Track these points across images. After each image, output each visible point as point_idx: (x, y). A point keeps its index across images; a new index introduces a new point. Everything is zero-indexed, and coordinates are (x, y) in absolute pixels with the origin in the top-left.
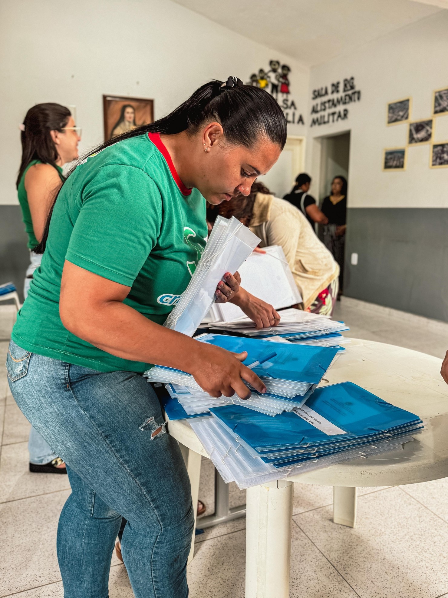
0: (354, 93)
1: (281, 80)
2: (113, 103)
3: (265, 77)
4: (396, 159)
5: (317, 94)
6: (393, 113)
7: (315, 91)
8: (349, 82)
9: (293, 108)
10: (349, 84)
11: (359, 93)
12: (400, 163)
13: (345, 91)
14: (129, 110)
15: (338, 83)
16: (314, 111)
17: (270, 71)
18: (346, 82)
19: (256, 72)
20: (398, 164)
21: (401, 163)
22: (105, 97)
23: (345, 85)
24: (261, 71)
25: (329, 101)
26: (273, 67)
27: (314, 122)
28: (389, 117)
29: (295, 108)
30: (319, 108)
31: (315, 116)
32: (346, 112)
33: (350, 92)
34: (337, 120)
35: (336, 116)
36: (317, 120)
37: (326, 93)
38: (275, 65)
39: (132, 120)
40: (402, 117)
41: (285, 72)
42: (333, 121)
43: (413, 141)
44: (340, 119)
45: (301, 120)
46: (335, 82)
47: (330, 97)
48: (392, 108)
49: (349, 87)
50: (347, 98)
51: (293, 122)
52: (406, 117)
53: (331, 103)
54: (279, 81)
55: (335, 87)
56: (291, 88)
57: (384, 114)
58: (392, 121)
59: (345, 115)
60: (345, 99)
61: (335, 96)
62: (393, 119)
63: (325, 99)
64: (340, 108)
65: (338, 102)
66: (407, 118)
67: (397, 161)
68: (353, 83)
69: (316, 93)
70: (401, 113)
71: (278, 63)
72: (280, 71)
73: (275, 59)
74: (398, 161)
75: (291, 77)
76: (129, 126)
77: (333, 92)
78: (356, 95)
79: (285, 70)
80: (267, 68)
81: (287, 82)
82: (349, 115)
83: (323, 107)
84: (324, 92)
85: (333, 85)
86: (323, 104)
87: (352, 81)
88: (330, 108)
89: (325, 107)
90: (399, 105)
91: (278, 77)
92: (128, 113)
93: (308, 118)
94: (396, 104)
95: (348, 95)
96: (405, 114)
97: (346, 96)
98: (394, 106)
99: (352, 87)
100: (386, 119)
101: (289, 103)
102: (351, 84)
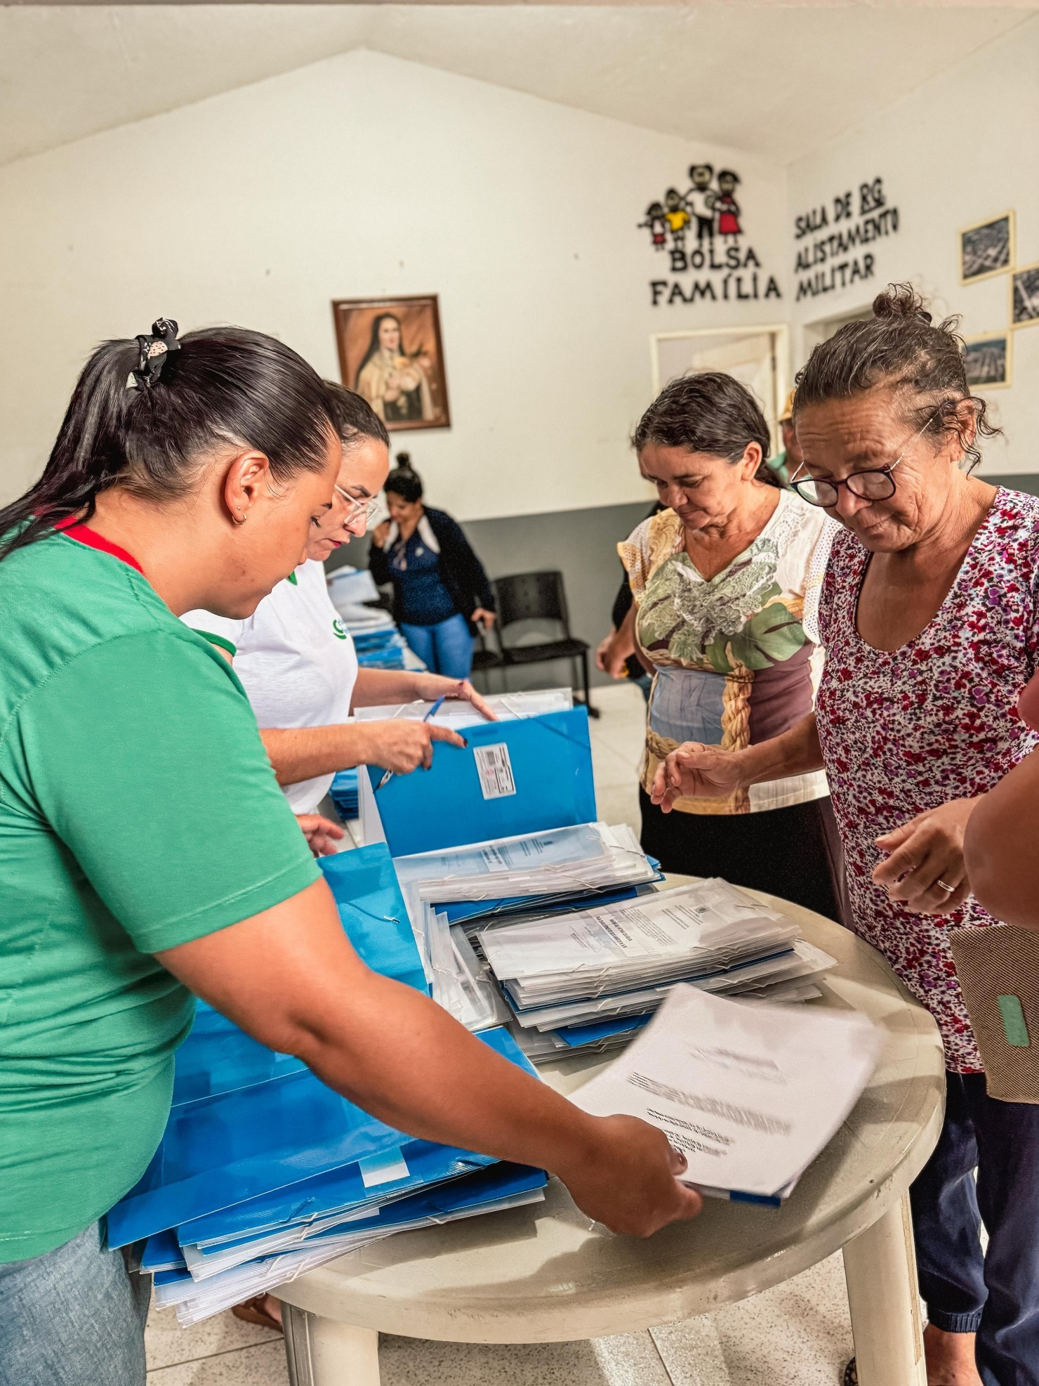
0: (884, 215)
1: (718, 205)
2: (354, 314)
3: (682, 204)
4: (987, 361)
5: (805, 226)
6: (974, 253)
7: (800, 219)
8: (871, 190)
9: (751, 263)
10: (873, 195)
11: (895, 212)
12: (996, 370)
13: (863, 212)
14: (388, 324)
15: (848, 195)
16: (802, 264)
17: (691, 190)
18: (865, 191)
19: (660, 197)
20: (993, 373)
21: (1000, 369)
22: (336, 305)
23: (864, 199)
24: (671, 193)
25: (831, 239)
26: (698, 179)
27: (803, 290)
28: (964, 263)
29: (757, 265)
30: (811, 259)
31: (805, 276)
32: (869, 261)
33: (875, 214)
34: (852, 281)
35: (848, 272)
36: (809, 284)
37: (824, 220)
38: (701, 175)
39: (395, 346)
40: (996, 260)
41: (727, 186)
42: (843, 284)
43: (1024, 316)
44: (857, 278)
45: (773, 288)
46: (842, 195)
47: (833, 229)
48: (969, 242)
49: (872, 204)
50: (870, 227)
51: (756, 296)
52: (1003, 259)
53: (835, 243)
54: (713, 209)
55: (843, 203)
56: (743, 222)
57: (954, 256)
58: (974, 271)
59: (868, 268)
60: (866, 231)
61: (844, 226)
62: (976, 267)
63: (823, 234)
64: (857, 253)
65: (851, 238)
66: (1006, 262)
67: (989, 365)
68: (879, 192)
69: (803, 224)
70: (992, 252)
71: (709, 168)
72: (714, 185)
73: (700, 161)
74: (993, 366)
75: (741, 195)
76: (392, 358)
77: (838, 218)
78: (889, 218)
79: (727, 182)
80: (684, 185)
81: (733, 208)
82: (875, 268)
83: (820, 255)
84: (818, 220)
85: (838, 201)
86: (820, 246)
87: (877, 187)
88: (833, 254)
89: (823, 252)
90: (985, 231)
91: (712, 200)
92: (386, 331)
93: (789, 282)
94: (977, 231)
95: (873, 221)
96: (1000, 252)
97: (867, 222)
98: (975, 238)
99: (879, 203)
100: (958, 270)
101: (742, 255)
102: (876, 195)
